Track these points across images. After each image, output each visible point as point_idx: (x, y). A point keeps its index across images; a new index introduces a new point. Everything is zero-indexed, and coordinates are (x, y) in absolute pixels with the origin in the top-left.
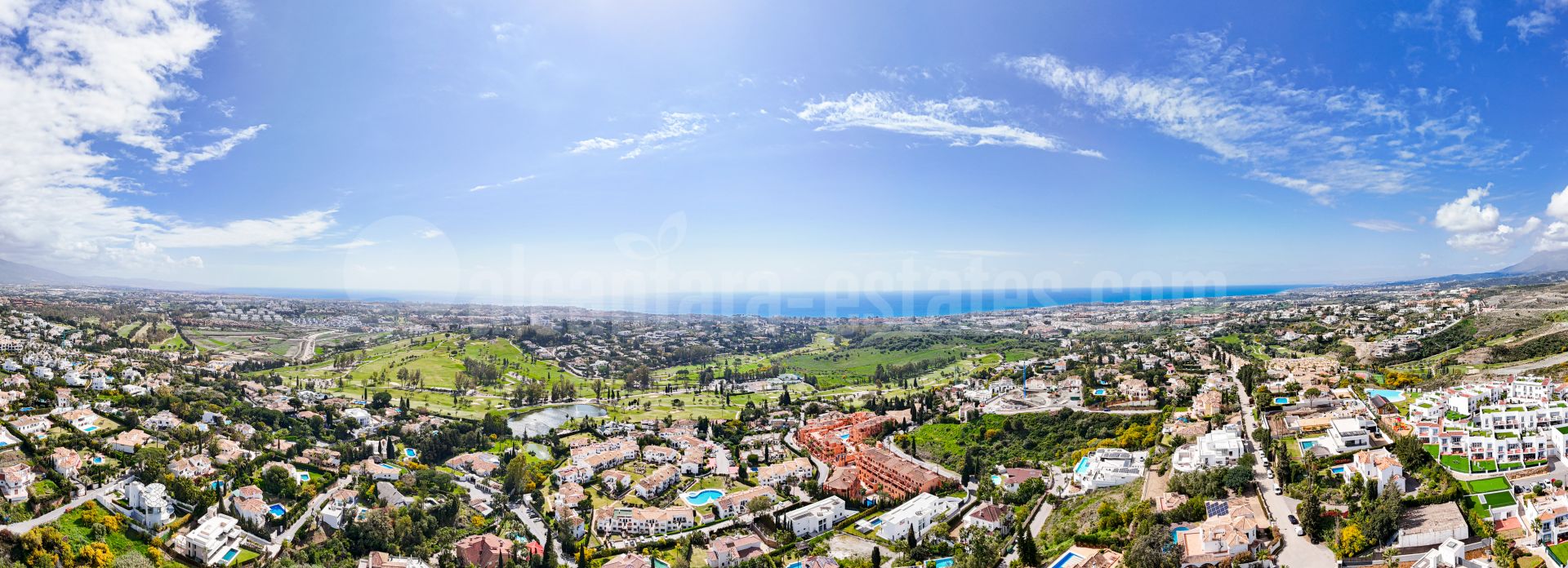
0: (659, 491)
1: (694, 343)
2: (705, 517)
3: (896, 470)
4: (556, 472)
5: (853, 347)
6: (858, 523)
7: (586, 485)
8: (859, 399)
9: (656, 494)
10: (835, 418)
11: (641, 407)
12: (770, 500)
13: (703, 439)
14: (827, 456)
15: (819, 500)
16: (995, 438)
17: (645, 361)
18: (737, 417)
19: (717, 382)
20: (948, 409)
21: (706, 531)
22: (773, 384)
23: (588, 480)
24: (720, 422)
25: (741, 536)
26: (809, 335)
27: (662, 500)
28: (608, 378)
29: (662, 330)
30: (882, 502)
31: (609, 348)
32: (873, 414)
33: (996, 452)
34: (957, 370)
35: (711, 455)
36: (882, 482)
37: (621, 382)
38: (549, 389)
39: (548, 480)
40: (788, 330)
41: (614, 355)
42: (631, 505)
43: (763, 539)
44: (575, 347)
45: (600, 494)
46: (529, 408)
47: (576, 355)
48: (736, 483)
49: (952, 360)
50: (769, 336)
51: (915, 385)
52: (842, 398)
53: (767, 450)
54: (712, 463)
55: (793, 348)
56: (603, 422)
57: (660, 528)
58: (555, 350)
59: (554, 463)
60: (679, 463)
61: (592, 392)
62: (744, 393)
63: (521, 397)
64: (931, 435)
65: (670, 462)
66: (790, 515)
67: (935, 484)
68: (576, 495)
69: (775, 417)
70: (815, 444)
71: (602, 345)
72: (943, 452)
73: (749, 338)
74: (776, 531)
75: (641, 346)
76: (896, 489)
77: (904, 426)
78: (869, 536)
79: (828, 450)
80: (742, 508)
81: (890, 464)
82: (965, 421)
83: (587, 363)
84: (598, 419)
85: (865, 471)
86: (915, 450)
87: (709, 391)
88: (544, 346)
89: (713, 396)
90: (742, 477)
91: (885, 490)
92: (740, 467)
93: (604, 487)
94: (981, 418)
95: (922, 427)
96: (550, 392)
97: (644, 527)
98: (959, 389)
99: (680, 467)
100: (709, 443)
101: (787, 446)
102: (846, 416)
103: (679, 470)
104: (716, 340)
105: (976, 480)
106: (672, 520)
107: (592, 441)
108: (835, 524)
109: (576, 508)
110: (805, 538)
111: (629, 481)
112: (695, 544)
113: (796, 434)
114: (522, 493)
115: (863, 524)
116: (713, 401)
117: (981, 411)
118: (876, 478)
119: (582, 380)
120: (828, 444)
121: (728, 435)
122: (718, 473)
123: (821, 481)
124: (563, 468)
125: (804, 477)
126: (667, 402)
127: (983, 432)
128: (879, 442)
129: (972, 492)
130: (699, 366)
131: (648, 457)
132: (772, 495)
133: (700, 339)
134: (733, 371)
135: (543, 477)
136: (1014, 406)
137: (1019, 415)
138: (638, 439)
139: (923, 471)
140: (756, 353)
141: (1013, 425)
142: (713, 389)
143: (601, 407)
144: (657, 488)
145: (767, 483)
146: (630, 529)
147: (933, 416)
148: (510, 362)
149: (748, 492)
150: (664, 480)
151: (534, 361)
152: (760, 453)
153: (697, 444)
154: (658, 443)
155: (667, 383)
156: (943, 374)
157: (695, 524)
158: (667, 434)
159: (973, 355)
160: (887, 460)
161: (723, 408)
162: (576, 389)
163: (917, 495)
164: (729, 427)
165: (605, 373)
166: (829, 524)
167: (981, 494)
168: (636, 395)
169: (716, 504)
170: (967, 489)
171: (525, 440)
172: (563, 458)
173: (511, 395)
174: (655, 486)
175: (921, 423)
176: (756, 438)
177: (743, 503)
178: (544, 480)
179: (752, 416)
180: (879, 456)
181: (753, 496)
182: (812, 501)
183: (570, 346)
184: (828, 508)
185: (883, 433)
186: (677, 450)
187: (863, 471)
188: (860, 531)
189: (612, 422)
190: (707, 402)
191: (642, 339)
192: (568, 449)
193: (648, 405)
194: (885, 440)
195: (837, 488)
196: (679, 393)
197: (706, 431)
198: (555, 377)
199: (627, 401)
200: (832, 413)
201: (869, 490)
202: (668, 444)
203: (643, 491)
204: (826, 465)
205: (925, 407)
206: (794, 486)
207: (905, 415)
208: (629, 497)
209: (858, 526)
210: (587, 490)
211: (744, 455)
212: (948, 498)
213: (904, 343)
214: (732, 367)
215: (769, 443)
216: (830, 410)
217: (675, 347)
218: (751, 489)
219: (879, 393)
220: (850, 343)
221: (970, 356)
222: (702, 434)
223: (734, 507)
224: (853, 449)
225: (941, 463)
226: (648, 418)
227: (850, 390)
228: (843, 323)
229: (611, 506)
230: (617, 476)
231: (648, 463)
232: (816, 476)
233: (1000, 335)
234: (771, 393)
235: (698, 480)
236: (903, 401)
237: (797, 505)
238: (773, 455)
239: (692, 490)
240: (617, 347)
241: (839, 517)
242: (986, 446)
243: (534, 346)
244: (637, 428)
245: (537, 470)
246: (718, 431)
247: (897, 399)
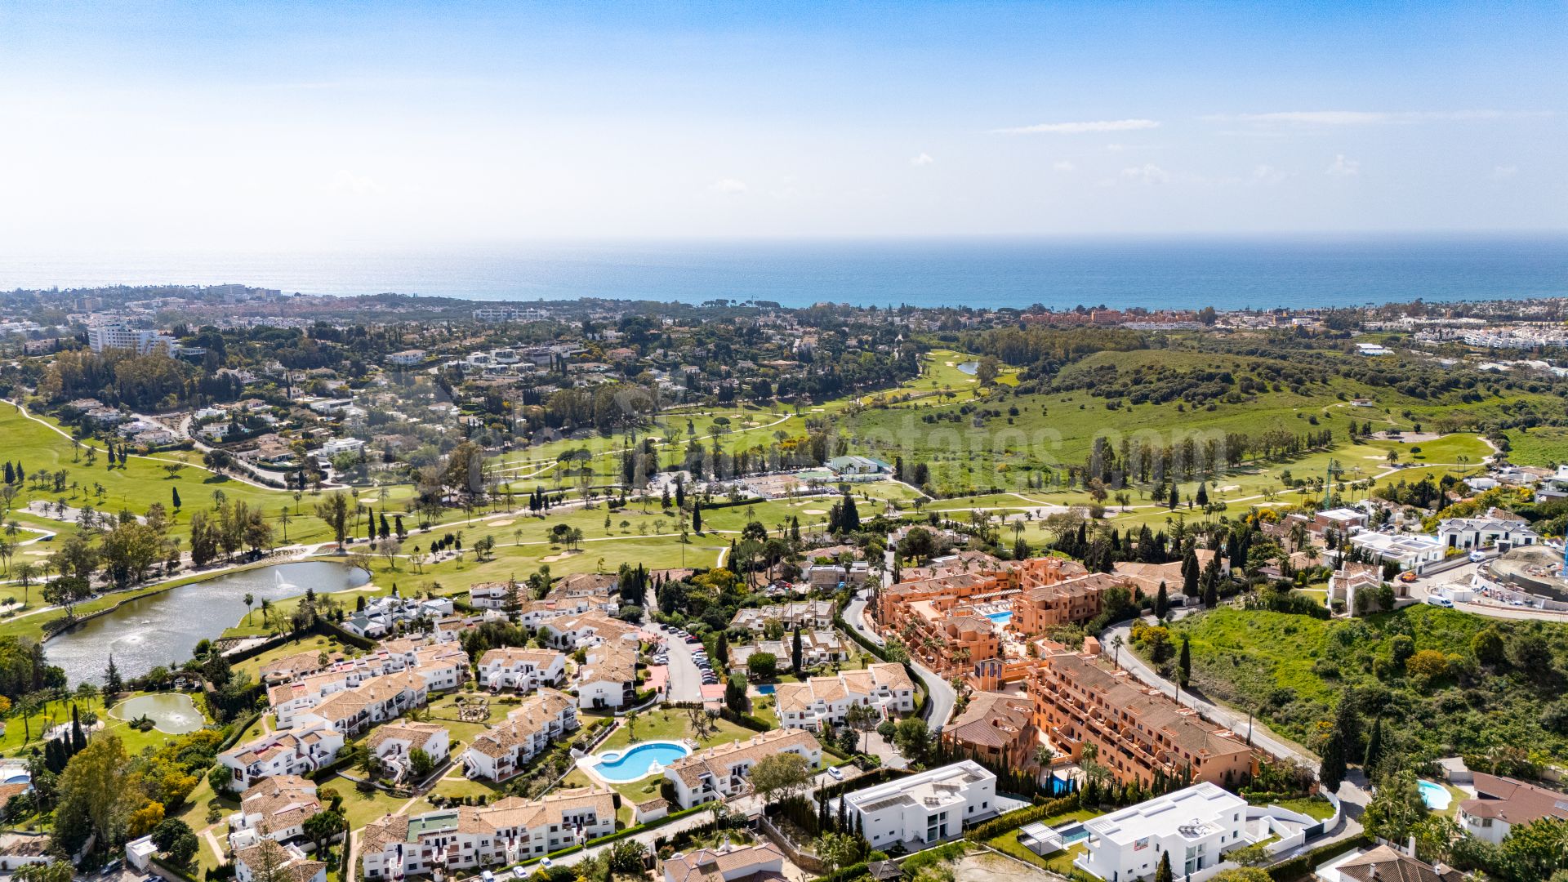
0: (527, 757)
1: (603, 380)
2: (643, 808)
3: (1131, 713)
4: (227, 759)
5: (1029, 391)
6: (1029, 830)
7: (322, 775)
8: (1042, 525)
9: (520, 765)
10: (975, 568)
11: (467, 552)
12: (805, 763)
13: (635, 619)
14: (953, 662)
15: (930, 766)
16: (1441, 678)
17: (468, 431)
18: (721, 562)
19: (665, 479)
20: (1294, 574)
21: (647, 839)
22: (814, 483)
23: (328, 759)
24: (677, 576)
25: (735, 847)
26: (910, 355)
27: (534, 777)
28: (365, 483)
29: (513, 345)
30: (1092, 788)
31: (363, 402)
32: (1077, 566)
33: (1440, 717)
34: (1336, 473)
35: (656, 658)
36: (1096, 741)
37: (408, 492)
38: (182, 535)
39: (205, 784)
40: (853, 342)
41: (377, 419)
42: (455, 802)
43: (787, 853)
44: (254, 407)
45: (366, 789)
46: (115, 598)
47: (260, 428)
48: (720, 723)
49: (1322, 443)
50: (805, 357)
51: (1202, 498)
52: (996, 519)
53: (797, 643)
54: (657, 678)
55: (867, 390)
56: (361, 603)
57: (532, 844)
58: (187, 421)
59: (218, 734)
60: (573, 685)
61: (322, 524)
62: (738, 501)
63: (85, 569)
64: (1235, 637)
65: (548, 684)
66: (856, 800)
67: (1240, 766)
68: (294, 805)
69: (818, 563)
70: (921, 630)
71: (340, 394)
72: (1269, 688)
73: (749, 364)
74: (820, 836)
75: (455, 390)
76: (1131, 763)
77: (1163, 606)
78: (1054, 863)
79: (955, 648)
80: (734, 782)
81: (1117, 698)
82: (1347, 615)
83: (296, 448)
84: (345, 597)
85: (1050, 708)
86: (1187, 672)
87: (648, 500)
88: (151, 411)
89: (657, 510)
90: (736, 708)
91: (1102, 760)
92: (731, 686)
93: (378, 771)
94: (1400, 612)
95: (1212, 614)
96: (186, 541)
97: (491, 850)
98: (1336, 524)
99: (575, 694)
100: (649, 630)
101: (850, 633)
102: (1006, 566)
103: (573, 701)
104: (662, 368)
105: (1367, 780)
106: (559, 822)
107: (332, 659)
108: (968, 826)
109: (297, 840)
110: (891, 854)
111: (445, 743)
112: (621, 871)
113: (872, 604)
114: (121, 842)
115: (1041, 833)
116: (659, 524)
117: (1404, 592)
118: (1079, 728)
119: (284, 498)
120: (955, 634)
121: (697, 608)
122: (673, 701)
123: (937, 721)
124: (249, 743)
125: (893, 710)
126: (538, 532)
127: (1404, 653)
128: (1091, 640)
129: (1349, 809)
130: (619, 439)
131: (494, 677)
132: (812, 751)
133: (618, 367)
134: (709, 450)
135: (185, 781)
136: (1521, 595)
137: (1539, 626)
138: (462, 636)
139: (1206, 726)
140: (768, 404)
141: (1510, 652)
142: (659, 494)
143: (352, 564)
144: (522, 751)
145: (797, 721)
146: (453, 860)
147: (1246, 588)
148: (28, 470)
149: (749, 744)
150: (535, 728)
151: (117, 459)
152: (780, 651)
153: (617, 634)
154: (518, 641)
155: (535, 484)
156: (1287, 479)
157: (619, 825)
158: (539, 616)
159: (1395, 432)
160: (1110, 686)
161: (685, 539)
162: (274, 524)
163: (1186, 784)
164: (700, 587)
165: (355, 469)
166: (954, 825)
167: (1378, 821)
168: (451, 522)
169: (672, 775)
170: (1335, 799)
171: (114, 690)
172: (246, 715)
173: (46, 570)
174: (515, 748)
175: (1209, 602)
176: (770, 612)
177: (738, 771)
178: (189, 789)
179: (758, 559)
180: (1091, 676)
181: (763, 753)
182: (912, 770)
183: (238, 406)
184: (952, 789)
185: (1103, 617)
186: (568, 652)
187: (1045, 706)
188: (1031, 848)
189: (386, 601)
190: (643, 528)
191: (458, 374)
192: (261, 690)
193: (486, 545)
194: (1109, 637)
195: (977, 741)
196: (568, 511)
197: (640, 600)
198: (198, 498)
199: (425, 542)
200: (966, 556)
201: (1059, 755)
202: (544, 639)
203: (485, 764)
204: (948, 685)
205: (1225, 563)
206: (867, 730)
207: (1169, 576)
208: (449, 783)
209: (1026, 836)
210: (325, 786)
211: (740, 655)
212: (1273, 809)
213: (1176, 384)
214: (706, 440)
215: (804, 625)
216: (963, 547)
217: (551, 389)
218: (758, 738)
219: (1098, 514)
220: (1022, 378)
221: (1380, 436)
222: (631, 609)
223: (716, 781)
224: (1022, 650)
225: (1262, 714)
226: (490, 579)
227: (1016, 501)
228: (1005, 324)
229: (400, 813)
230: (412, 735)
231: (495, 691)
232: (924, 708)
233: (1495, 381)
234: (808, 501)
235: (622, 722)
236: (1162, 539)
237: (873, 777)
238: (812, 653)
239: (604, 748)
240: (387, 397)
241: (979, 811)
242: (1409, 694)
243: (113, 413)
244: (458, 607)
245: (163, 766)
246: (671, 598)
247: (1145, 532)
